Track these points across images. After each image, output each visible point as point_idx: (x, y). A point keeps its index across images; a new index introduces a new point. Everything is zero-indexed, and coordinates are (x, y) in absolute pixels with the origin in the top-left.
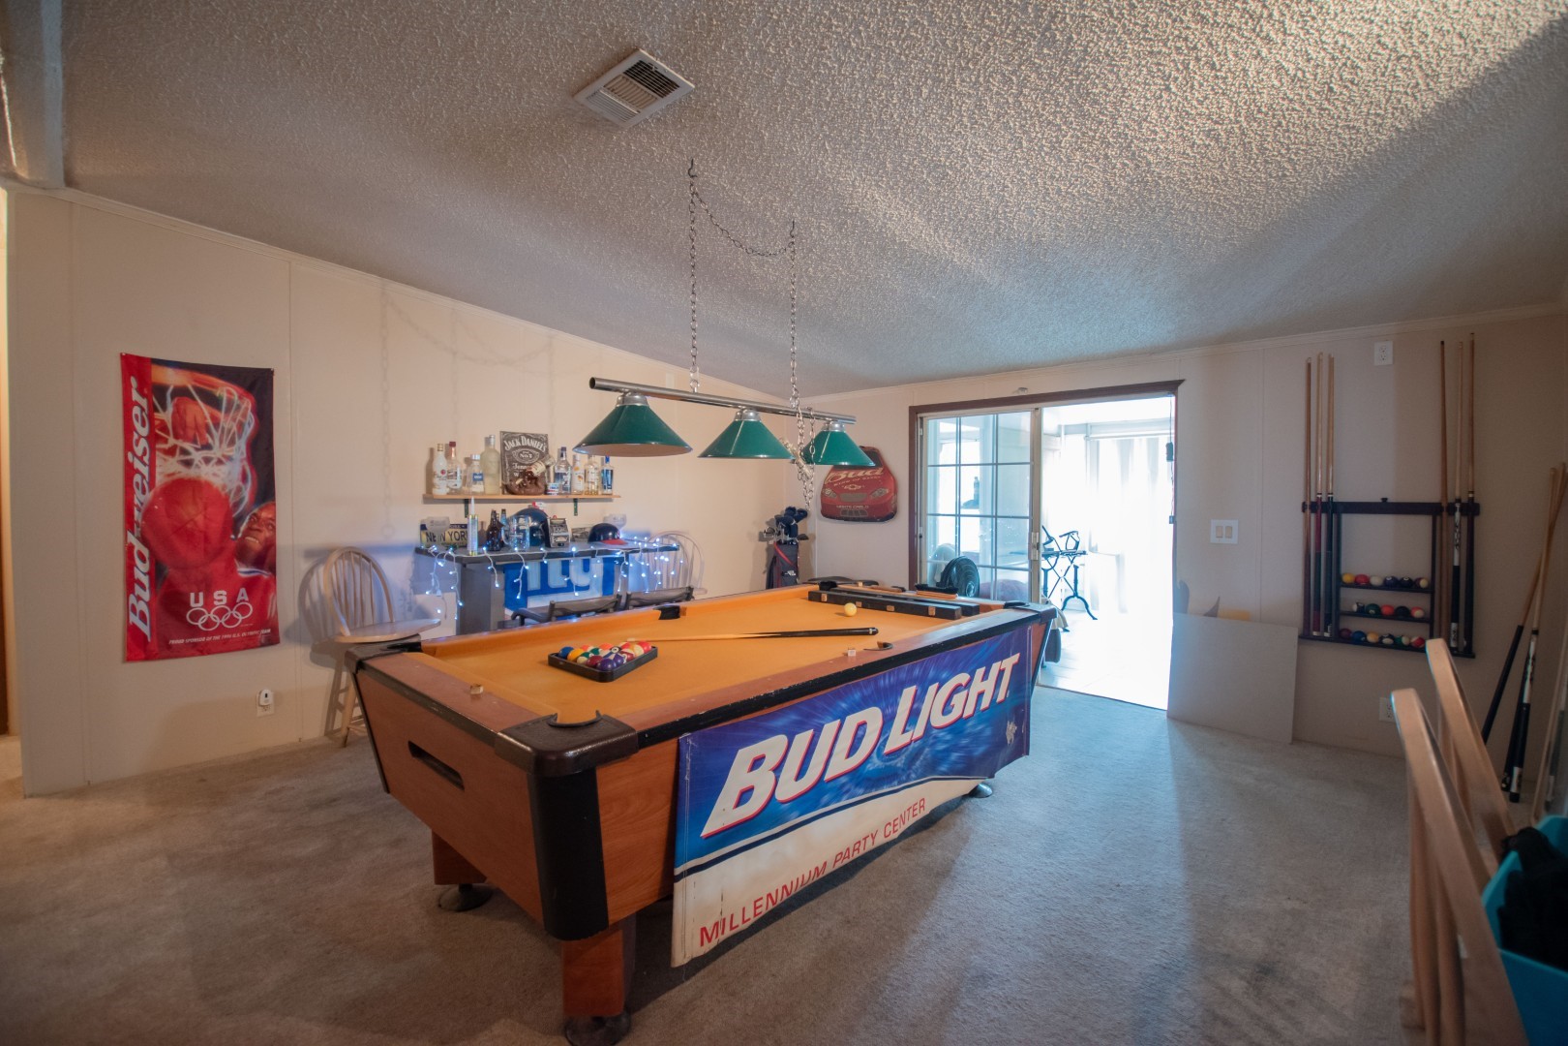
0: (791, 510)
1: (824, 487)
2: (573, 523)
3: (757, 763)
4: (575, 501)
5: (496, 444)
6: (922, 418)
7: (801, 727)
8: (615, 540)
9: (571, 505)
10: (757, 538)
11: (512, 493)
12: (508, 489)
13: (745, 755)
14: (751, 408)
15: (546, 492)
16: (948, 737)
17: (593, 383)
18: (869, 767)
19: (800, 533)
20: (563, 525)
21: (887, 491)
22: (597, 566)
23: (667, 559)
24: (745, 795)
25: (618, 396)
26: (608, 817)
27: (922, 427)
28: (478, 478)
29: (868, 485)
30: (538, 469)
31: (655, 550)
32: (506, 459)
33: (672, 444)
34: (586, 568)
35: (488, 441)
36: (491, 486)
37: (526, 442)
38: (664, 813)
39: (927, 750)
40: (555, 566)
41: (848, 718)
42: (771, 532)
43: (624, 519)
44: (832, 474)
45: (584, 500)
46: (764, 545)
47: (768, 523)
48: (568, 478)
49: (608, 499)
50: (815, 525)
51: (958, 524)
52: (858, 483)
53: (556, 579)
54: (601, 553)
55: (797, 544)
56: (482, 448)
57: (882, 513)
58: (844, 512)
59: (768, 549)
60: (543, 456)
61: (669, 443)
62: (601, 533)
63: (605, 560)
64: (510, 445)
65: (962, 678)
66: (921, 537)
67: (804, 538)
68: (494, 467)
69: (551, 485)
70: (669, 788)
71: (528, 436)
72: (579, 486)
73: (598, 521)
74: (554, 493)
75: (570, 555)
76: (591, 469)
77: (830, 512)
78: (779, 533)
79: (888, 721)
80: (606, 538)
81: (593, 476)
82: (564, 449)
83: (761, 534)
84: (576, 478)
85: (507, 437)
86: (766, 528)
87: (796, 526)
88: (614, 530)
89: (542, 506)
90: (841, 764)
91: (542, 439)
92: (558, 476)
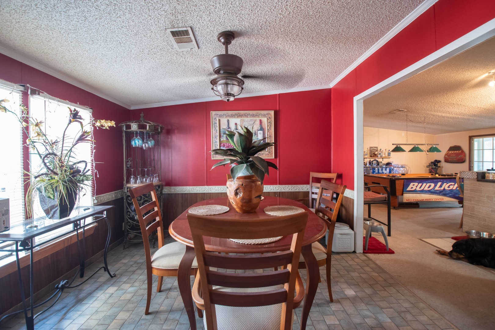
0: (436, 161)
1: (445, 155)
2: (383, 162)
3: (414, 185)
4: (383, 158)
5: (369, 149)
6: (473, 139)
7: (420, 183)
8: (391, 165)
9: (382, 159)
10: (426, 167)
11: (371, 157)
12: (371, 156)
13: (412, 184)
14: (417, 145)
15: (378, 157)
16: (449, 191)
17: (393, 144)
18: (432, 191)
19: (438, 166)
20: (381, 162)
21: (462, 156)
22: (388, 170)
23: (402, 169)
24: (412, 188)
25: (396, 145)
26: (397, 185)
27: (473, 140)
28: (366, 155)
29: (457, 155)
30: (376, 153)
31: (400, 167)
32: (371, 151)
33: (403, 151)
34: (386, 170)
35: (367, 148)
36: (368, 156)
37: (374, 148)
38: (402, 187)
39: (444, 192)
40: (380, 169)
41: (428, 184)
42: (430, 165)
43: (393, 162)
44: (448, 152)
45: (385, 158)
46: (428, 168)
47: (429, 163)
48: (382, 154)
49: (389, 158)
50: (443, 164)
51: (483, 164)
52: (454, 154)
53: (380, 171)
54: (389, 167)
55: (437, 169)
56: (367, 150)
57: (462, 161)
58: (451, 161)
59: (429, 170)
60: (377, 151)
61: (403, 150)
62: (388, 164)
63: (389, 169)
64: (371, 149)
65: (453, 184)
66: (472, 167)
67: (439, 167)
68: (369, 153)
69: (378, 156)
70: (403, 185)
71: (374, 147)
72: (384, 156)
73: (387, 162)
74: (379, 157)
75: (383, 167)
76: (386, 153)
77: (447, 161)
78: (432, 166)
79: (435, 186)
80: (389, 165)
81: (386, 154)
82: (381, 149)
83: (427, 166)
84: (383, 154)
85: (371, 148)
86: (428, 164)
87: (437, 164)
88: (391, 164)
89: (377, 159)
90: (426, 189)
91: (377, 148)
92: (380, 154)
